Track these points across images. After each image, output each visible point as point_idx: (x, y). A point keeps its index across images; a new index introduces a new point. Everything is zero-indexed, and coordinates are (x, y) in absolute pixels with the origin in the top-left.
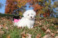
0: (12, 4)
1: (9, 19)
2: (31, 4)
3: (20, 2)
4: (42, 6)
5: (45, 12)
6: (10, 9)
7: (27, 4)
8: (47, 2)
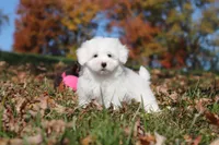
0: (40, 16)
1: (41, 75)
2: (113, 17)
3: (71, 9)
4: (158, 24)
5: (166, 49)
6: (34, 33)
7: (98, 16)
8: (178, 9)
